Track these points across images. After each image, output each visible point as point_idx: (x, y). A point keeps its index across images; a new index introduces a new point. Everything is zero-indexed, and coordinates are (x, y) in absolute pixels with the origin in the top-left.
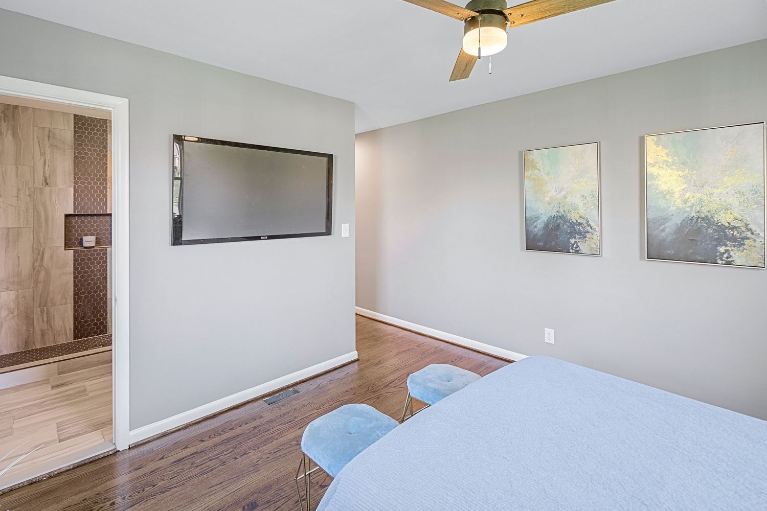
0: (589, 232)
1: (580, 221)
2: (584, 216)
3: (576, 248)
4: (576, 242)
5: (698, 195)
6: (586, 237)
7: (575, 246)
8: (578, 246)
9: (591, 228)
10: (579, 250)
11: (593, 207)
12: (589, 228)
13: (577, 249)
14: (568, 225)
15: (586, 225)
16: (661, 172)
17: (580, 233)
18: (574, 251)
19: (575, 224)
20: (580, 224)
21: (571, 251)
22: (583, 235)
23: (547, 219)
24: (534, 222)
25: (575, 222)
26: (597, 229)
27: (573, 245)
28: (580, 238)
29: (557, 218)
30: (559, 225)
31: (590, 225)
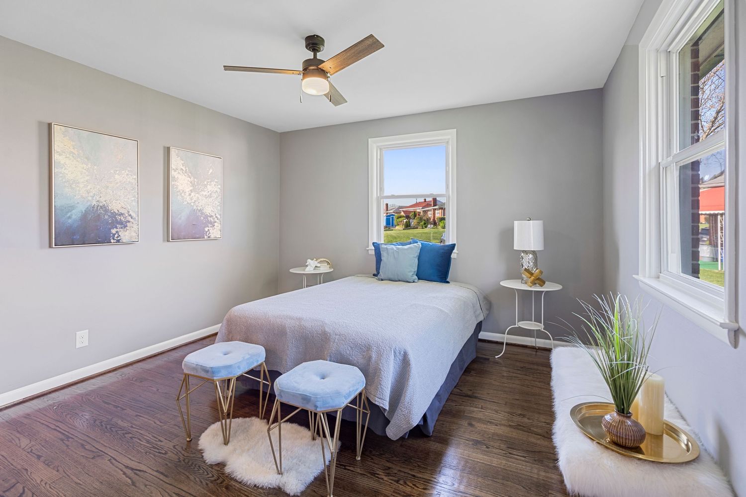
0: (129, 222)
1: (122, 211)
2: (125, 207)
3: (117, 237)
4: (117, 232)
5: (197, 195)
6: (127, 226)
7: (116, 236)
8: (119, 236)
9: (132, 218)
10: (120, 239)
11: (133, 199)
12: (130, 217)
13: (118, 239)
14: (109, 215)
15: (127, 215)
16: (180, 177)
17: (121, 223)
18: (115, 241)
19: (116, 214)
20: (122, 214)
21: (112, 241)
22: (124, 225)
23: (85, 209)
24: (68, 212)
25: (117, 212)
26: (137, 219)
27: (115, 234)
28: (121, 228)
29: (97, 208)
30: (99, 215)
31: (130, 215)
